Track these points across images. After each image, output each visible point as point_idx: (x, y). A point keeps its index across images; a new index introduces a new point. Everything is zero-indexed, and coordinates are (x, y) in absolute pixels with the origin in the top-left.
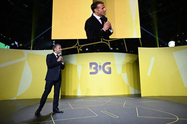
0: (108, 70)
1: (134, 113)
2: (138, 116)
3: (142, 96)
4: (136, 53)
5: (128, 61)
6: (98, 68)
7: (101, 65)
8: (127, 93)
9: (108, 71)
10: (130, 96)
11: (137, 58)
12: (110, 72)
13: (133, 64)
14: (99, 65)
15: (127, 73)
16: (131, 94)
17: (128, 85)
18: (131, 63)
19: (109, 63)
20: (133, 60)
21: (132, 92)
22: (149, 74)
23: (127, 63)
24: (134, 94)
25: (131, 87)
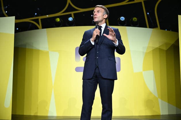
5: (157, 46)
11: (173, 42)
13: (167, 51)
15: (154, 70)
16: (161, 114)
17: (157, 96)
18: (163, 50)
20: (166, 44)
23: (155, 50)
24: (169, 115)
25: (162, 99)
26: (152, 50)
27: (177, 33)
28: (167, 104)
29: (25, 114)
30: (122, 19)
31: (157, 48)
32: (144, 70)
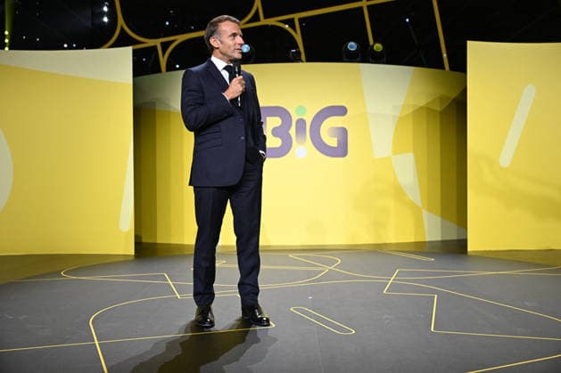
0: (336, 139)
1: (422, 316)
2: (432, 329)
3: (469, 249)
4: (459, 65)
5: (423, 102)
6: (293, 131)
7: (304, 118)
8: (409, 237)
9: (332, 142)
10: (421, 248)
11: (454, 94)
12: (341, 150)
13: (443, 113)
14: (295, 118)
15: (415, 152)
16: (427, 240)
17: (419, 203)
18: (436, 111)
19: (341, 111)
20: (441, 99)
21: (432, 230)
22: (505, 159)
23: (418, 111)
24: (442, 241)
25: (429, 210)
26: (411, 111)
27: (463, 74)
28: (439, 219)
29: (159, 241)
30: (351, 47)
31: (422, 108)
32: (395, 152)
